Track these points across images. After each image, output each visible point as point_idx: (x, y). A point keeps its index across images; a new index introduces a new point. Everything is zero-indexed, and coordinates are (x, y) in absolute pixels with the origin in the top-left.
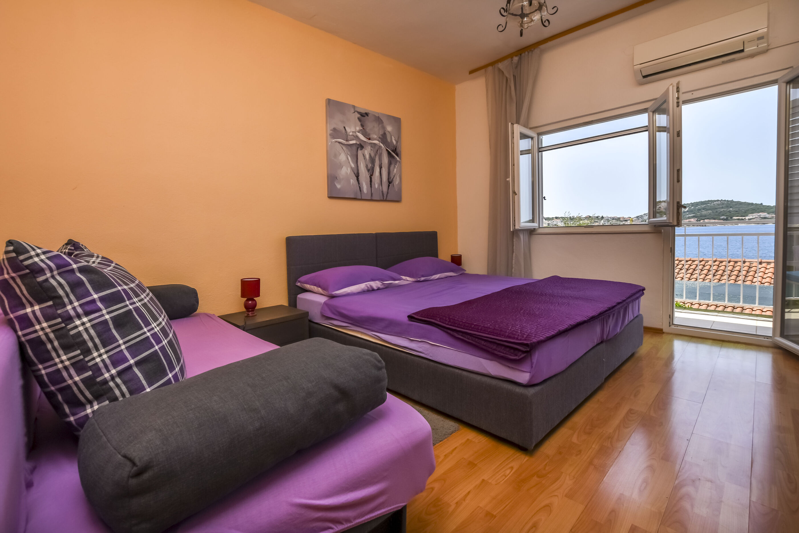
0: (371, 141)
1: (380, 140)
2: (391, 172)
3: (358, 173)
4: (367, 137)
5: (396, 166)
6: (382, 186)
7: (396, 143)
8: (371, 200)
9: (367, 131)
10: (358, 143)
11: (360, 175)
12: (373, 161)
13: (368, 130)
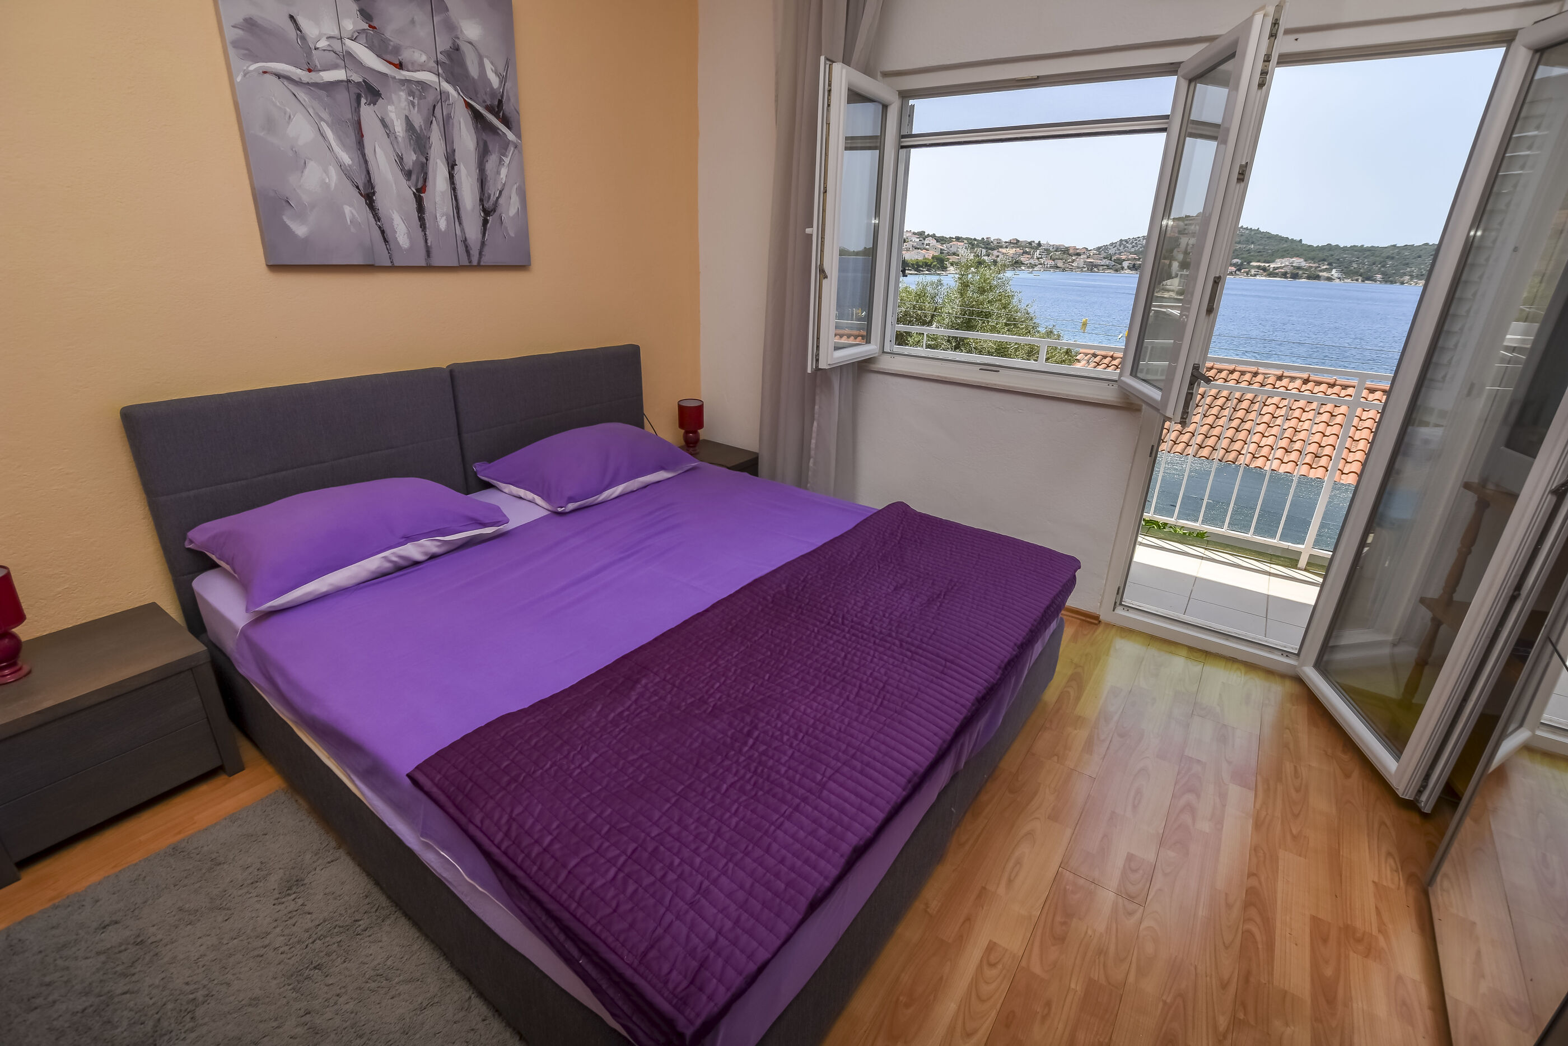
0: (405, 74)
1: (440, 71)
2: (489, 178)
3: (370, 183)
4: (388, 59)
5: (507, 160)
6: (460, 224)
7: (501, 82)
8: (429, 268)
9: (388, 35)
10: (357, 78)
11: (378, 189)
12: (420, 142)
13: (390, 32)
